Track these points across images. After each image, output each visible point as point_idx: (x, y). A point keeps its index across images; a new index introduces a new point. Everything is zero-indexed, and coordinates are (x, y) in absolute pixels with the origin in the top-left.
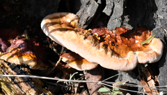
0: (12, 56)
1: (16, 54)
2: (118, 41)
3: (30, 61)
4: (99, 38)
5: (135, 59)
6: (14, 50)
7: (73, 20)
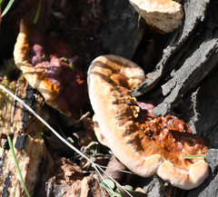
0: (32, 73)
1: (39, 74)
2: (161, 135)
3: (46, 91)
4: (136, 116)
5: (154, 167)
6: (41, 68)
7: (133, 78)
